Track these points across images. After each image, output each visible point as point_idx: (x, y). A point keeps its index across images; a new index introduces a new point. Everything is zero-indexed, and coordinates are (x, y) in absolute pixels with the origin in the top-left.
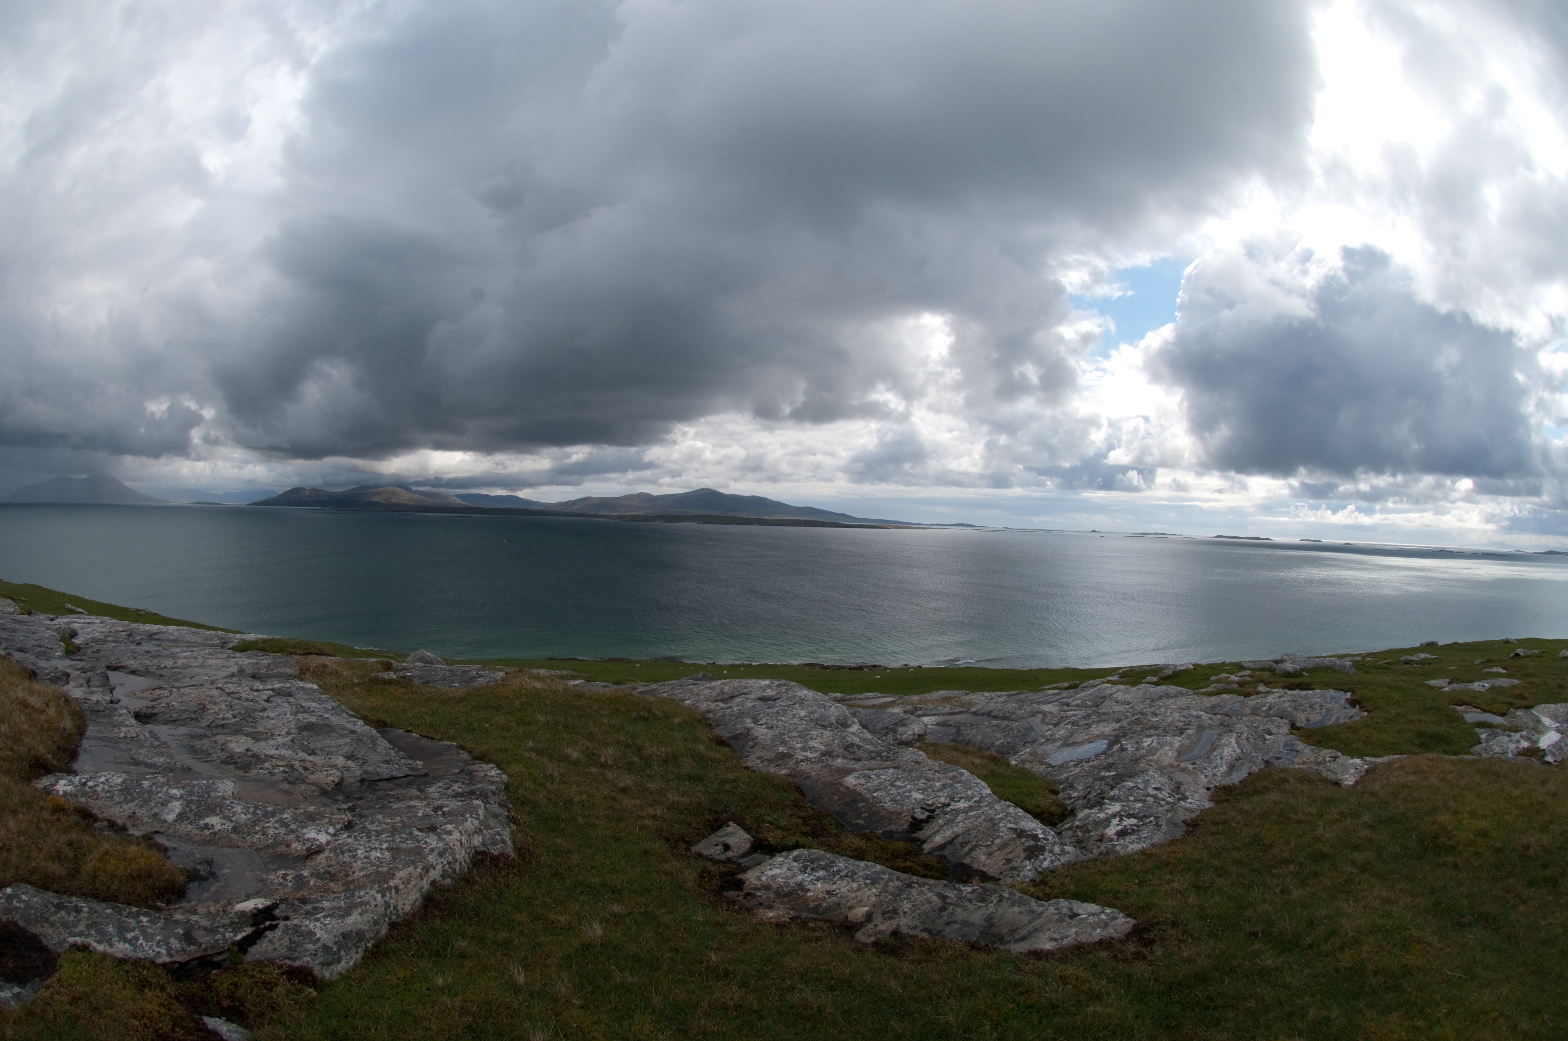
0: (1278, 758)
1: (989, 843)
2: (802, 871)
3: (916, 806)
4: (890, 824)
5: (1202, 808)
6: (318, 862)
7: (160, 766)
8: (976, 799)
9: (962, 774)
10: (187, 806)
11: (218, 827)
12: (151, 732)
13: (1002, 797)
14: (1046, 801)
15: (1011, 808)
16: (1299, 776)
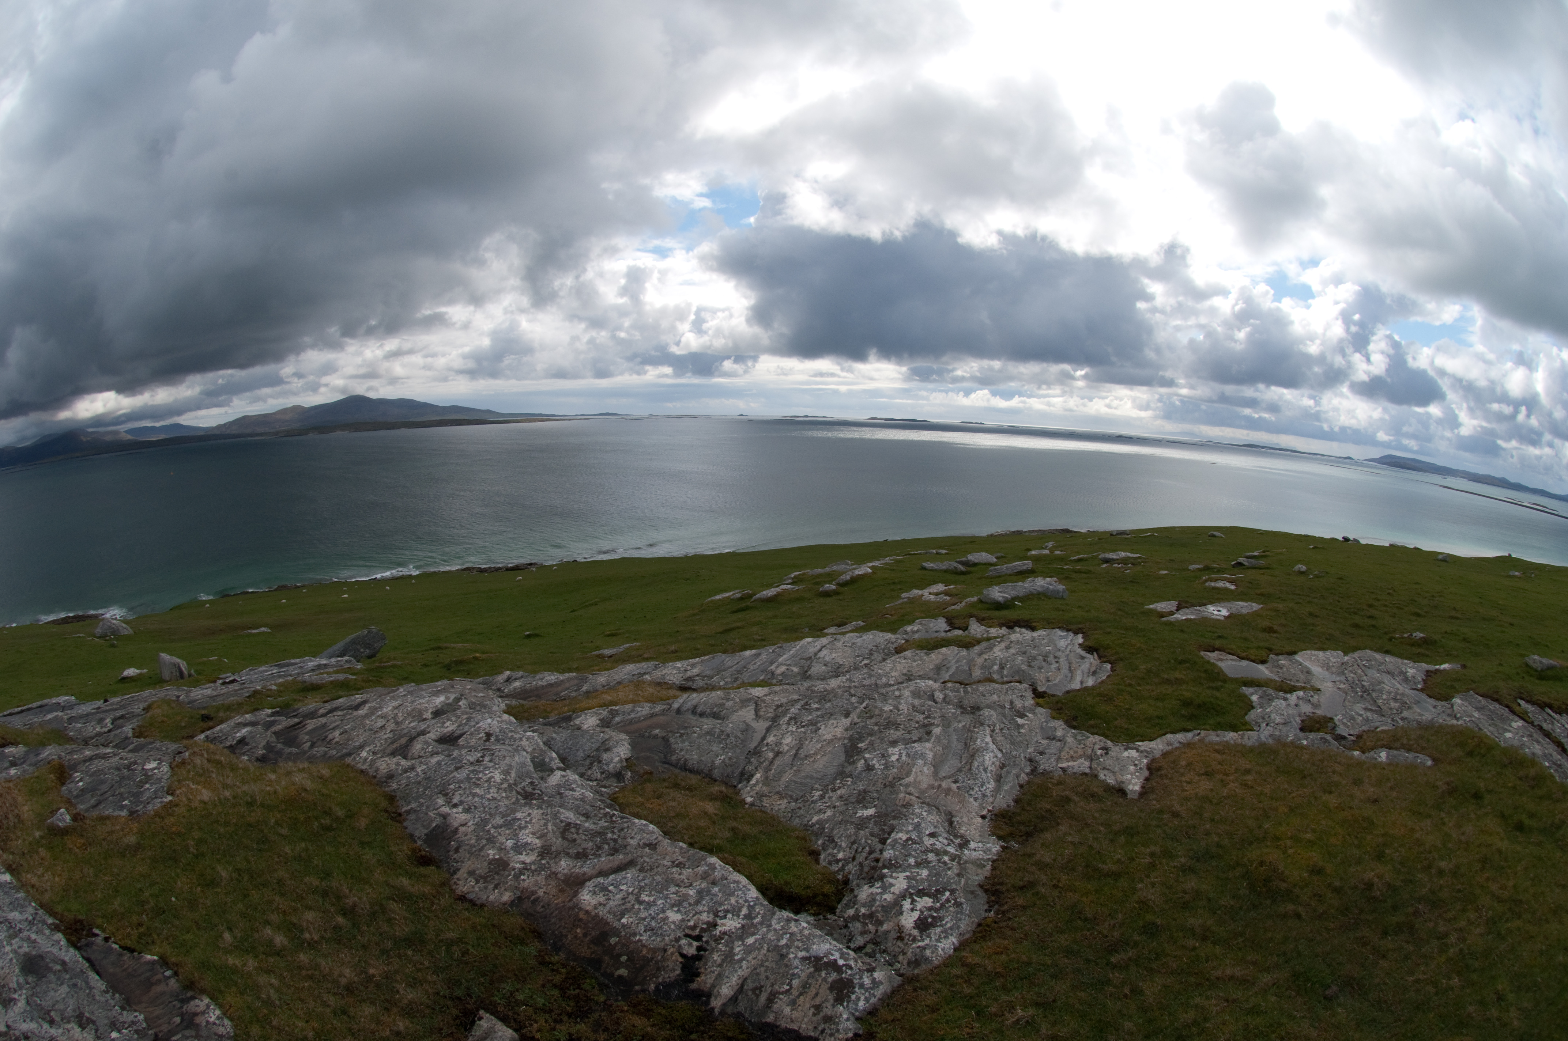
0: (1041, 753)
1: (786, 987)
9: (713, 867)
14: (813, 878)
15: (793, 924)
16: (1080, 789)
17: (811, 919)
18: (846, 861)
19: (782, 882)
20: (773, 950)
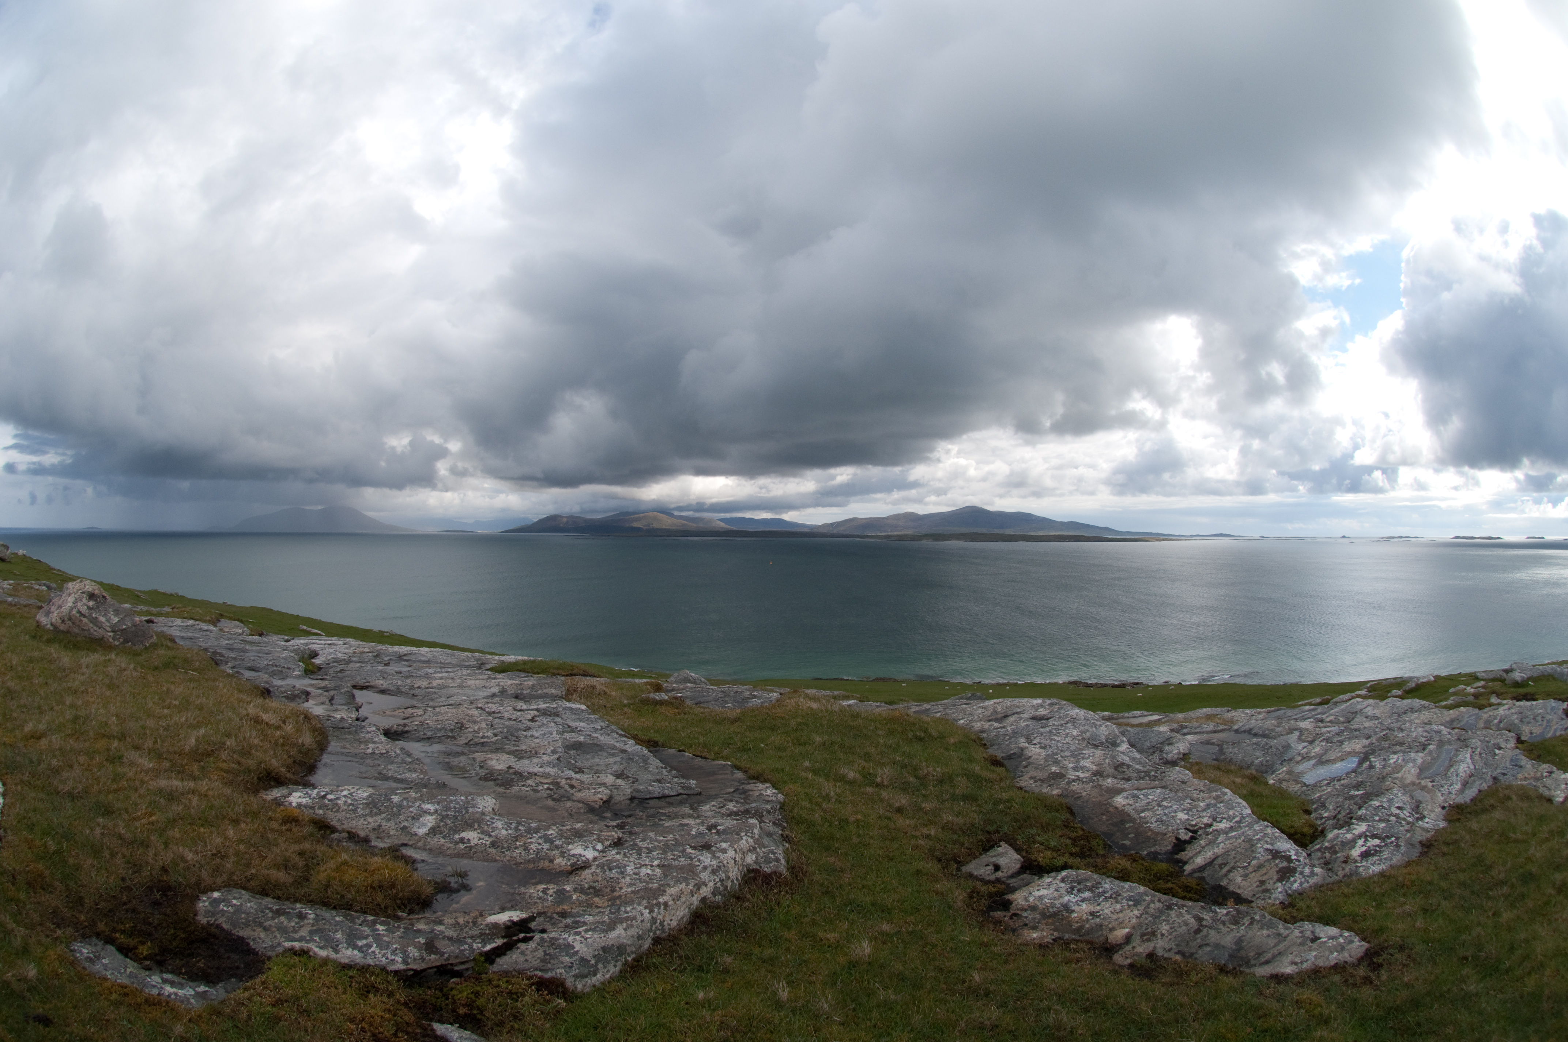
0: (1504, 774)
1: (1246, 864)
2: (1068, 892)
3: (1181, 826)
4: (1155, 845)
5: (1436, 828)
6: (583, 877)
7: (412, 782)
8: (1237, 819)
9: (1225, 794)
10: (441, 820)
11: (475, 841)
12: (402, 749)
13: (1261, 817)
14: (1299, 821)
15: (1269, 829)
18: (1328, 818)
20: (1247, 841)
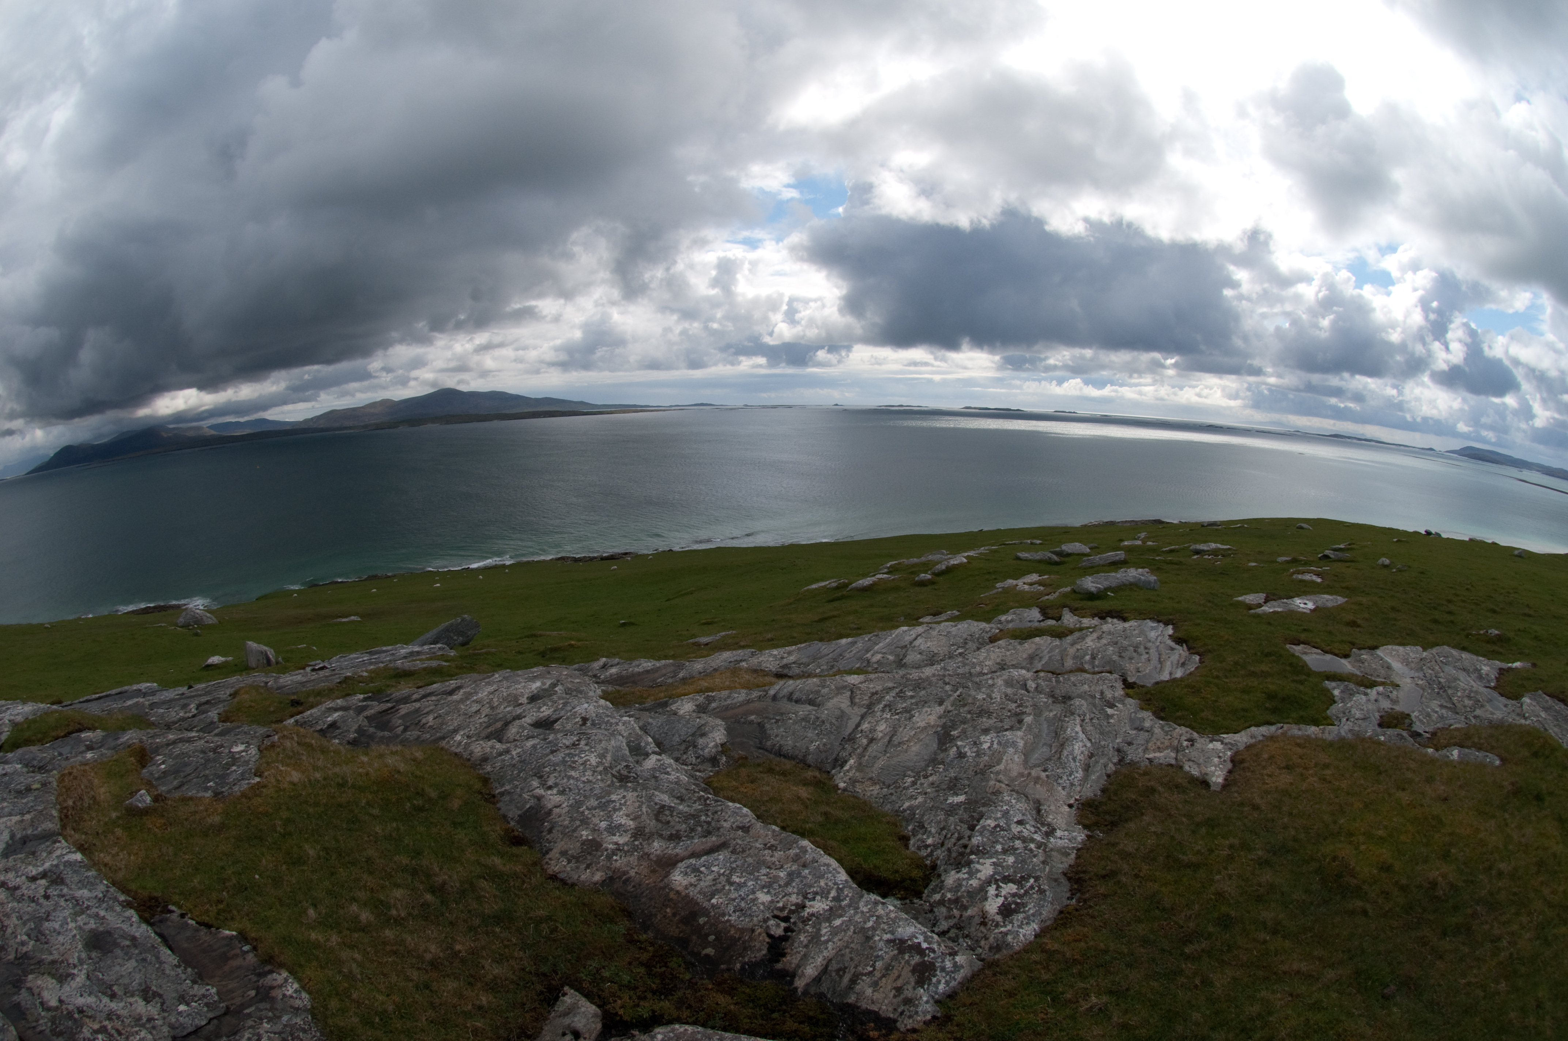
0: (1129, 744)
1: (870, 969)
8: (833, 893)
9: (805, 850)
14: (902, 862)
15: (880, 907)
16: (1165, 780)
17: (897, 903)
18: (935, 847)
19: (872, 866)
20: (860, 932)
